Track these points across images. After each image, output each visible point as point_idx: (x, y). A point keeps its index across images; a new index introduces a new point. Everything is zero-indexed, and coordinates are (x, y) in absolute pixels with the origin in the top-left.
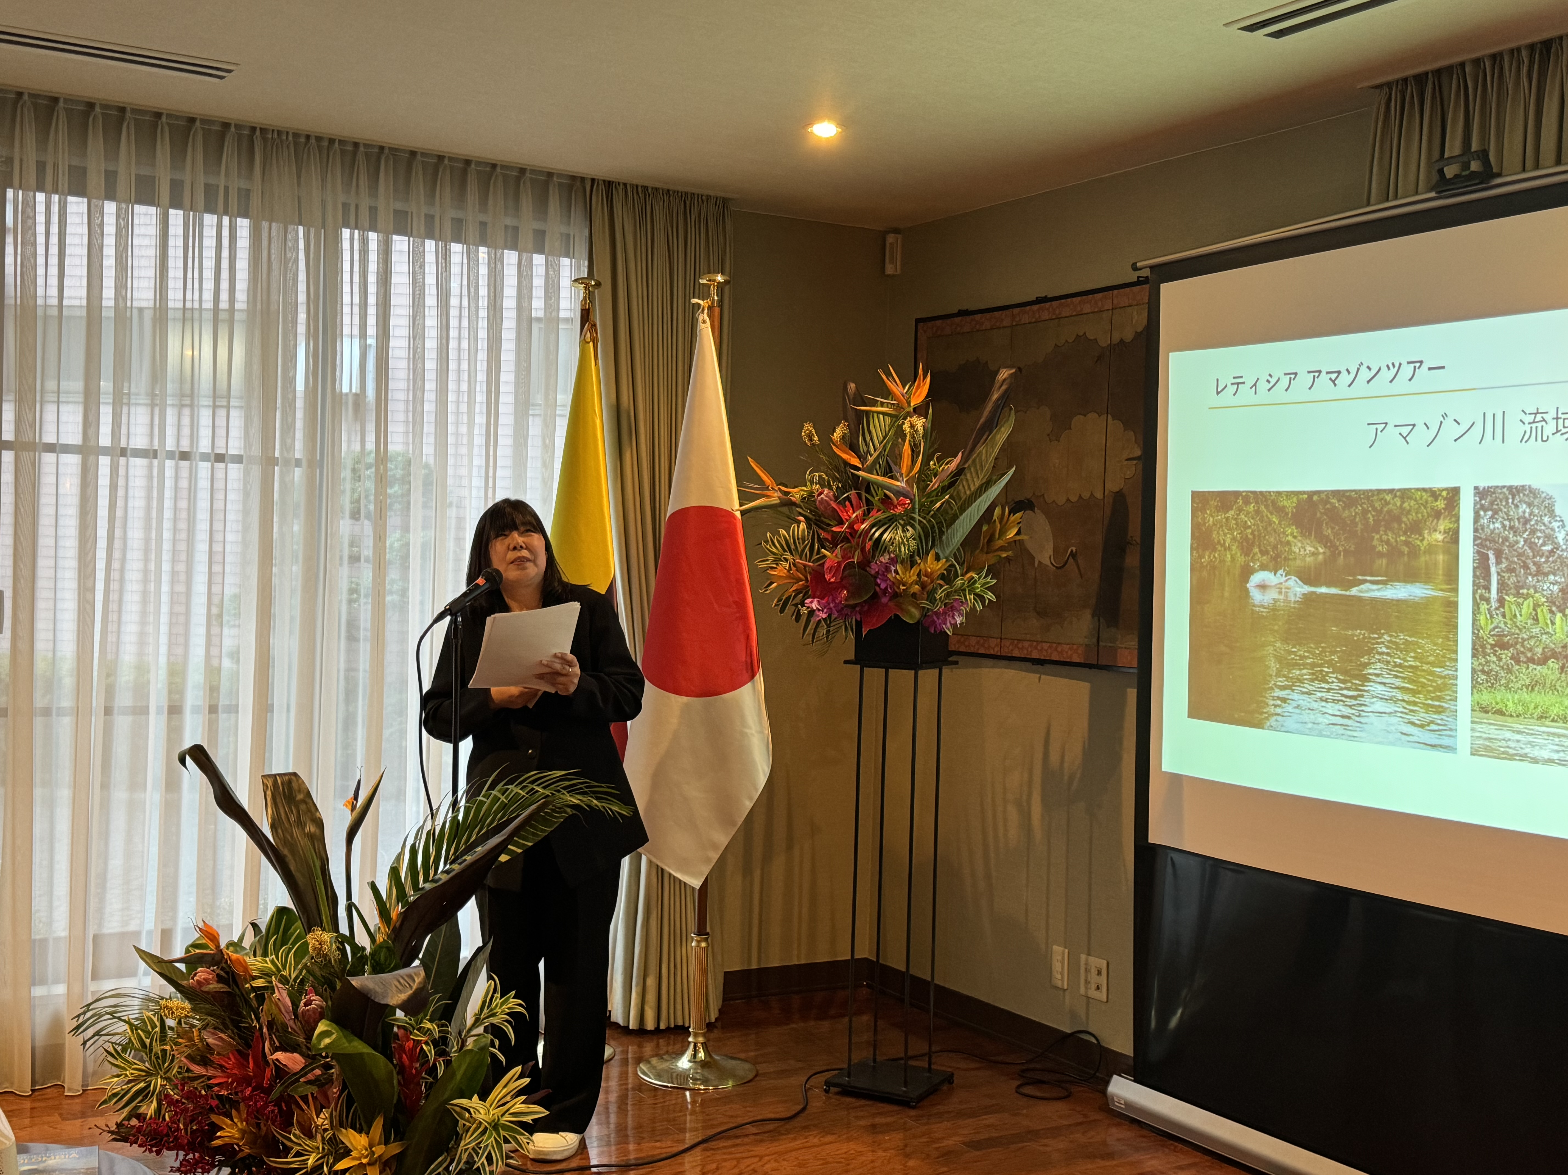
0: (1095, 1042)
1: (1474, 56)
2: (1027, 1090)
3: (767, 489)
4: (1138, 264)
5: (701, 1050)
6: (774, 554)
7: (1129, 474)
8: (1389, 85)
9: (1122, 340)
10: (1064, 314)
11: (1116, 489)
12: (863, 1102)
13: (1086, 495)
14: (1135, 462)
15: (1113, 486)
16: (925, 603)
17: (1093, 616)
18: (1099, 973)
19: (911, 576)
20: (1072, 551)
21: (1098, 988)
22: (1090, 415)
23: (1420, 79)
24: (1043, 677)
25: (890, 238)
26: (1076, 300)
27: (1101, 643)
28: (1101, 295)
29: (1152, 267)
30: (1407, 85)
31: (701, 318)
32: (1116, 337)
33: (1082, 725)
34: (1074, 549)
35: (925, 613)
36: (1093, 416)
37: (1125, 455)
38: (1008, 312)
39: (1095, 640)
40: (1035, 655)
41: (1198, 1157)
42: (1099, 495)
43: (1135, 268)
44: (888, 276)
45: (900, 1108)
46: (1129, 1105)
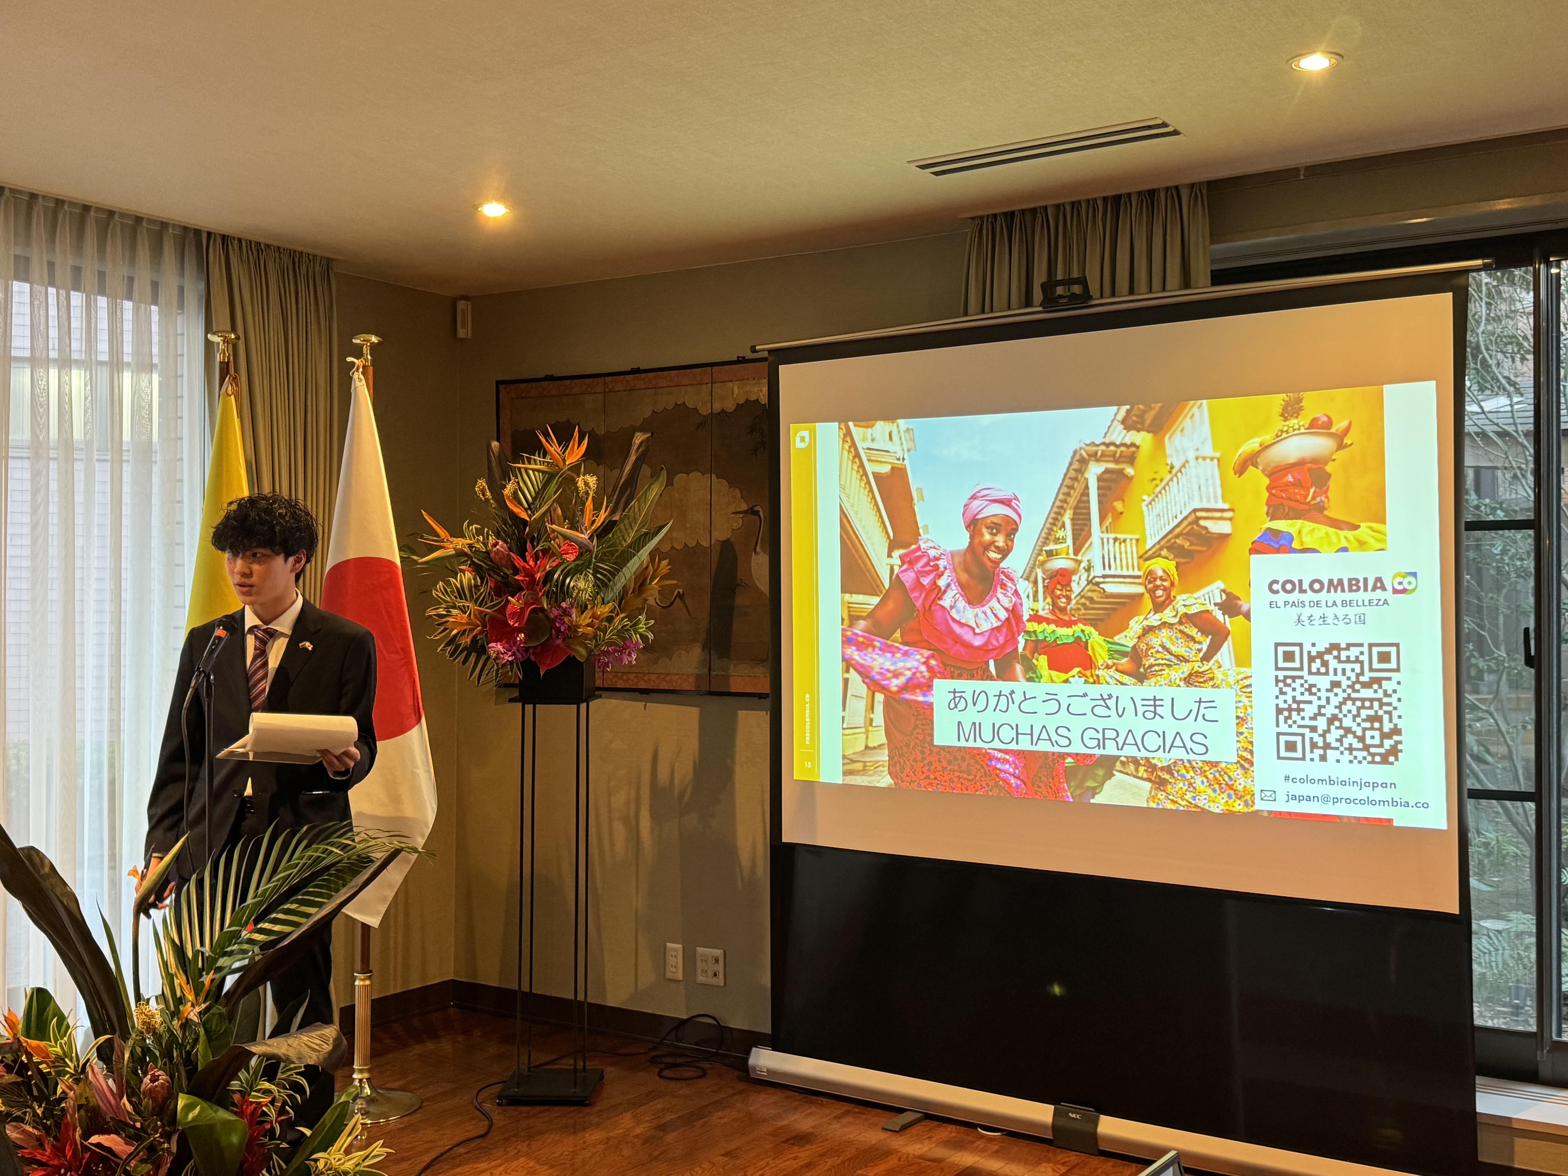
0: (715, 1023)
1: (1056, 202)
2: (666, 1073)
3: (443, 541)
4: (757, 348)
5: (366, 1086)
6: (446, 602)
7: (736, 525)
8: (981, 218)
9: (723, 410)
10: (660, 385)
11: (723, 537)
12: (538, 1109)
13: (692, 543)
14: (741, 515)
15: (721, 535)
16: (591, 644)
17: (703, 650)
18: (717, 961)
19: (586, 619)
20: (679, 592)
21: (715, 975)
22: (692, 475)
23: (1010, 216)
24: (648, 704)
25: (461, 305)
26: (673, 373)
27: (713, 673)
28: (699, 370)
29: (770, 351)
30: (996, 220)
31: (356, 376)
32: (717, 407)
33: (692, 745)
34: (681, 591)
35: (590, 652)
36: (695, 475)
37: (732, 509)
38: (600, 380)
39: (706, 670)
40: (642, 685)
41: (846, 1106)
42: (705, 543)
43: (753, 350)
44: (462, 340)
45: (575, 1108)
46: (770, 1072)
